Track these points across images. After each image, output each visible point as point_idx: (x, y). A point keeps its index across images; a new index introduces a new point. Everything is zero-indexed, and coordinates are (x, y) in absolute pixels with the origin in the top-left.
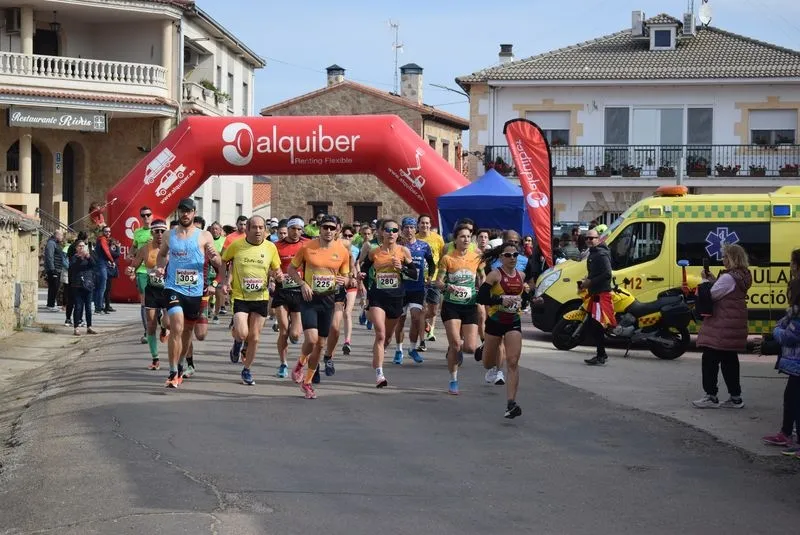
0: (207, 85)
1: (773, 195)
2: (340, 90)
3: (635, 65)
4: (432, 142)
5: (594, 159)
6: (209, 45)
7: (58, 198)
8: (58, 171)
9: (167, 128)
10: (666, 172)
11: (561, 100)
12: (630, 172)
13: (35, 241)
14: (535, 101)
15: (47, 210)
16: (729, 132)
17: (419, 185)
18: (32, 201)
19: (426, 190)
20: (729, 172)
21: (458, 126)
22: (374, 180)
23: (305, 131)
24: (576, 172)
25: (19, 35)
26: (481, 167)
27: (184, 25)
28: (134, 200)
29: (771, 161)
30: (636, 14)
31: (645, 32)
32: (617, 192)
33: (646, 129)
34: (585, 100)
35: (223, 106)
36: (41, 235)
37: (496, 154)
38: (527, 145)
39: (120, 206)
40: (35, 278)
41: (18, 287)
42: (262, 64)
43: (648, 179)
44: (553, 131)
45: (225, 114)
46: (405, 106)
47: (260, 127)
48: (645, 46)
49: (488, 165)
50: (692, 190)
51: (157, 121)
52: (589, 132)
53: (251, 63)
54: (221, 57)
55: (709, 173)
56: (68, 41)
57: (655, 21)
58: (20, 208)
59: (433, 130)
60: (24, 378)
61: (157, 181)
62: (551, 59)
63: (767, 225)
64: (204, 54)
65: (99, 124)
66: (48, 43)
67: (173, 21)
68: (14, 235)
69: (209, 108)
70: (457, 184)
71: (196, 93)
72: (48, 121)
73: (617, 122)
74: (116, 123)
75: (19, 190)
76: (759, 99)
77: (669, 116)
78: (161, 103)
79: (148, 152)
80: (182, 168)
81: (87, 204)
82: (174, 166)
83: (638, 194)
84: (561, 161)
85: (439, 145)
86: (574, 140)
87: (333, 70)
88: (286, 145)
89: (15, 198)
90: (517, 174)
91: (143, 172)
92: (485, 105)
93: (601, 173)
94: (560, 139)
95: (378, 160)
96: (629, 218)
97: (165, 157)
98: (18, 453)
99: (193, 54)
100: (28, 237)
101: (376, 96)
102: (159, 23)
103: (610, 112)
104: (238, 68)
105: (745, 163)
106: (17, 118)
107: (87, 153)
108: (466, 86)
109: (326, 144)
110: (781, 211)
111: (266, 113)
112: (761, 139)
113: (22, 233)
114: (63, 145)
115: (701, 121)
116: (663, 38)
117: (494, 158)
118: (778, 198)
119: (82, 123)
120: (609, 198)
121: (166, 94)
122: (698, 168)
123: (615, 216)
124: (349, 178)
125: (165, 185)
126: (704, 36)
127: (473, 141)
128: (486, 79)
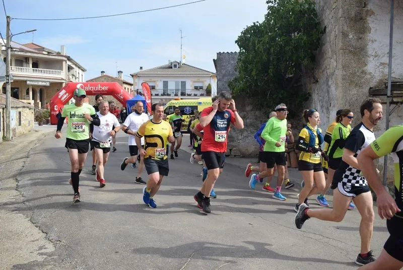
0: (73, 75)
1: (199, 100)
2: (104, 76)
3: (170, 71)
4: (125, 88)
5: (161, 92)
6: (74, 66)
7: (38, 101)
8: (39, 95)
9: (64, 85)
10: (176, 95)
11: (153, 79)
12: (169, 95)
13: (33, 111)
14: (147, 79)
15: (36, 104)
16: (189, 87)
17: (122, 98)
18: (32, 102)
19: (124, 99)
20: (189, 95)
21: (131, 85)
22: (111, 96)
23: (96, 85)
24: (157, 95)
25: (28, 63)
26: (136, 93)
27: (67, 61)
28: (56, 101)
29: (198, 93)
30: (169, 61)
31: (171, 65)
32: (166, 99)
33: (172, 86)
34: (159, 79)
35: (77, 80)
36: (34, 110)
37: (139, 91)
38: (146, 88)
39: (53, 103)
40: (33, 120)
41: (29, 122)
42: (86, 71)
43: (172, 96)
44: (152, 86)
45: (78, 82)
46: (119, 80)
47: (85, 85)
48: (172, 68)
49: (137, 93)
50: (182, 99)
51: (61, 83)
52: (160, 86)
53: (83, 70)
54: (76, 69)
55: (185, 95)
56: (40, 65)
57: (174, 62)
58: (29, 103)
59: (125, 86)
60: (31, 142)
61: (62, 97)
62: (151, 70)
63: (197, 106)
64: (72, 68)
65: (48, 84)
66: (35, 65)
67: (65, 61)
68: (28, 110)
69: (73, 80)
70: (131, 97)
71: (71, 77)
72: (36, 83)
73: (166, 84)
74: (52, 84)
75: (29, 99)
76: (196, 79)
77: (177, 83)
78: (63, 79)
79: (59, 90)
80: (67, 94)
81: (45, 102)
82: (65, 94)
83: (170, 100)
84: (154, 92)
85: (127, 89)
86: (156, 88)
87: (102, 72)
88: (92, 89)
89: (28, 101)
90: (144, 95)
91: (58, 95)
92: (137, 80)
93: (162, 95)
94: (153, 88)
95: (112, 92)
96: (168, 105)
97: (64, 91)
98: (29, 159)
99: (70, 68)
100: (31, 110)
101: (112, 78)
102: (62, 61)
103: (164, 82)
104: (80, 71)
105: (193, 93)
106: (28, 83)
107: (45, 91)
108: (132, 76)
109: (101, 89)
110: (200, 103)
111: (87, 82)
112: (196, 88)
113: (30, 109)
114: (39, 89)
115: (183, 84)
116: (175, 66)
117: (139, 92)
118: (199, 101)
119: (44, 84)
120: (164, 101)
121: (64, 78)
122: (183, 94)
123: (165, 105)
124: (106, 96)
125: (63, 98)
126: (184, 66)
127: (134, 88)
128: (137, 74)
